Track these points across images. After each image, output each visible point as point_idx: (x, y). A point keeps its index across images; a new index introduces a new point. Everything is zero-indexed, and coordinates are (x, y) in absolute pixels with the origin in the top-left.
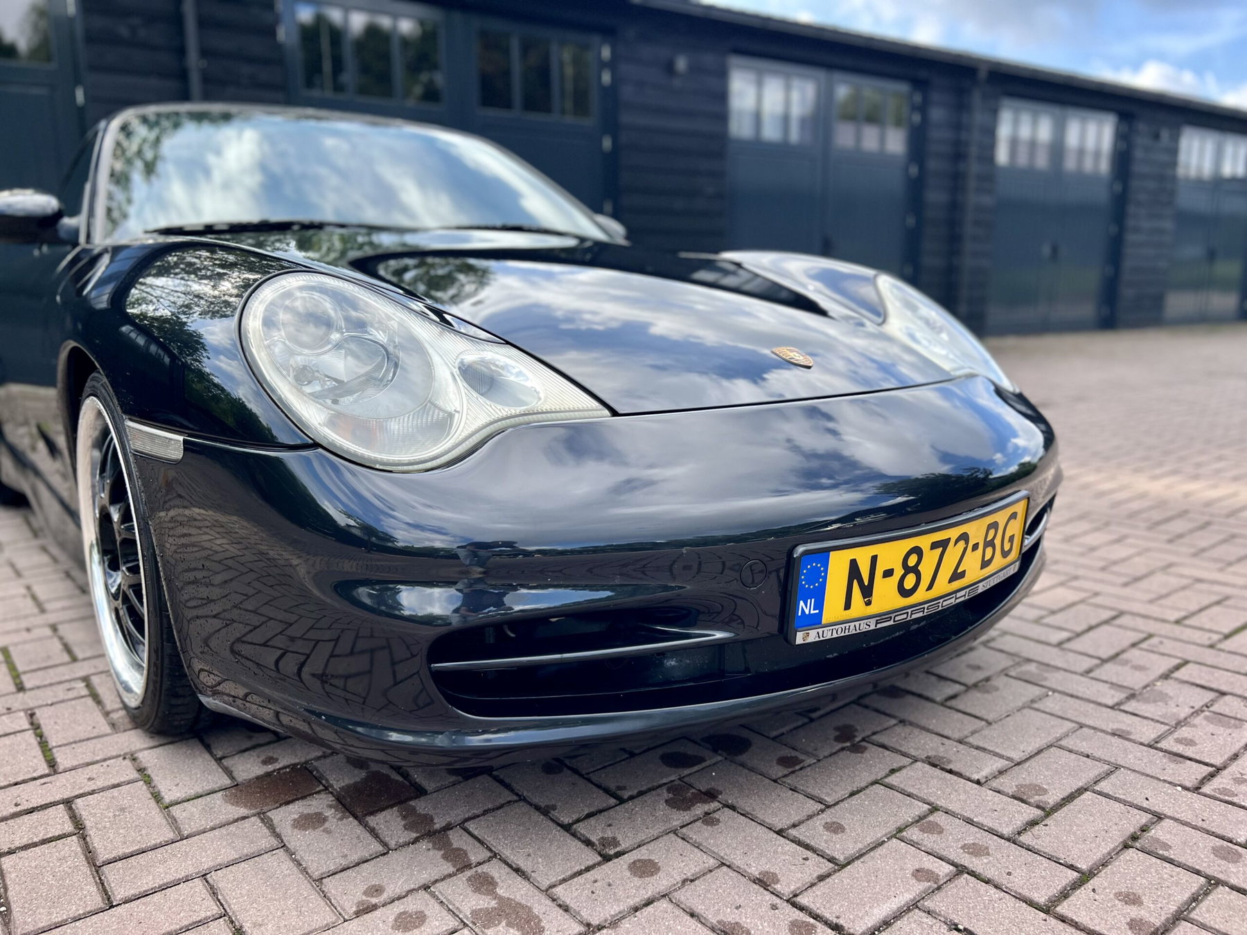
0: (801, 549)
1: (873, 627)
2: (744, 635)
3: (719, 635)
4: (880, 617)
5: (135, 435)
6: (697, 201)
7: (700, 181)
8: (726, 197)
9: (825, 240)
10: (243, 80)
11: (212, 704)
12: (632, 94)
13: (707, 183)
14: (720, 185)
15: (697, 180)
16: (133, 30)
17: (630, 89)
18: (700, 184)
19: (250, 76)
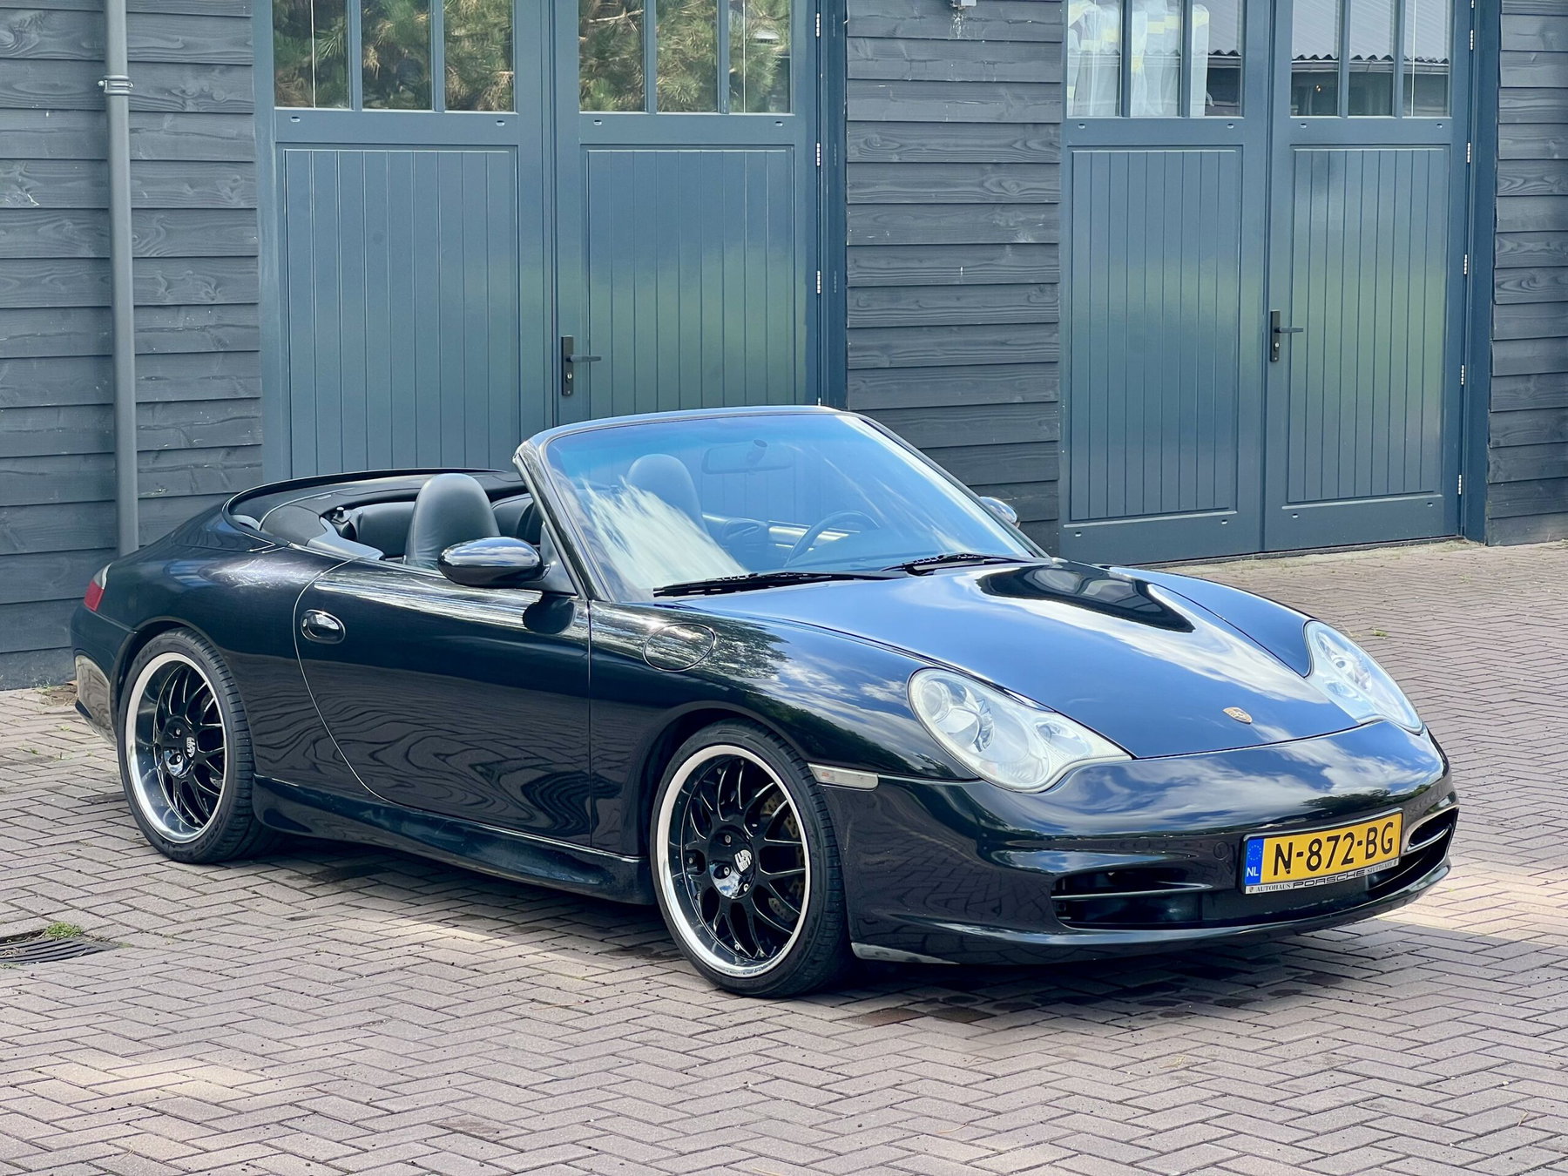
0: (1248, 836)
1: (1292, 888)
2: (1219, 887)
3: (1203, 886)
4: (1297, 882)
5: (826, 774)
6: (1003, 262)
7: (1007, 221)
8: (1060, 247)
9: (1273, 316)
10: (189, 102)
11: (861, 950)
12: (870, 57)
13: (1022, 222)
14: (1048, 225)
15: (1002, 219)
16: (18, 34)
17: (868, 47)
18: (1008, 225)
19: (202, 94)
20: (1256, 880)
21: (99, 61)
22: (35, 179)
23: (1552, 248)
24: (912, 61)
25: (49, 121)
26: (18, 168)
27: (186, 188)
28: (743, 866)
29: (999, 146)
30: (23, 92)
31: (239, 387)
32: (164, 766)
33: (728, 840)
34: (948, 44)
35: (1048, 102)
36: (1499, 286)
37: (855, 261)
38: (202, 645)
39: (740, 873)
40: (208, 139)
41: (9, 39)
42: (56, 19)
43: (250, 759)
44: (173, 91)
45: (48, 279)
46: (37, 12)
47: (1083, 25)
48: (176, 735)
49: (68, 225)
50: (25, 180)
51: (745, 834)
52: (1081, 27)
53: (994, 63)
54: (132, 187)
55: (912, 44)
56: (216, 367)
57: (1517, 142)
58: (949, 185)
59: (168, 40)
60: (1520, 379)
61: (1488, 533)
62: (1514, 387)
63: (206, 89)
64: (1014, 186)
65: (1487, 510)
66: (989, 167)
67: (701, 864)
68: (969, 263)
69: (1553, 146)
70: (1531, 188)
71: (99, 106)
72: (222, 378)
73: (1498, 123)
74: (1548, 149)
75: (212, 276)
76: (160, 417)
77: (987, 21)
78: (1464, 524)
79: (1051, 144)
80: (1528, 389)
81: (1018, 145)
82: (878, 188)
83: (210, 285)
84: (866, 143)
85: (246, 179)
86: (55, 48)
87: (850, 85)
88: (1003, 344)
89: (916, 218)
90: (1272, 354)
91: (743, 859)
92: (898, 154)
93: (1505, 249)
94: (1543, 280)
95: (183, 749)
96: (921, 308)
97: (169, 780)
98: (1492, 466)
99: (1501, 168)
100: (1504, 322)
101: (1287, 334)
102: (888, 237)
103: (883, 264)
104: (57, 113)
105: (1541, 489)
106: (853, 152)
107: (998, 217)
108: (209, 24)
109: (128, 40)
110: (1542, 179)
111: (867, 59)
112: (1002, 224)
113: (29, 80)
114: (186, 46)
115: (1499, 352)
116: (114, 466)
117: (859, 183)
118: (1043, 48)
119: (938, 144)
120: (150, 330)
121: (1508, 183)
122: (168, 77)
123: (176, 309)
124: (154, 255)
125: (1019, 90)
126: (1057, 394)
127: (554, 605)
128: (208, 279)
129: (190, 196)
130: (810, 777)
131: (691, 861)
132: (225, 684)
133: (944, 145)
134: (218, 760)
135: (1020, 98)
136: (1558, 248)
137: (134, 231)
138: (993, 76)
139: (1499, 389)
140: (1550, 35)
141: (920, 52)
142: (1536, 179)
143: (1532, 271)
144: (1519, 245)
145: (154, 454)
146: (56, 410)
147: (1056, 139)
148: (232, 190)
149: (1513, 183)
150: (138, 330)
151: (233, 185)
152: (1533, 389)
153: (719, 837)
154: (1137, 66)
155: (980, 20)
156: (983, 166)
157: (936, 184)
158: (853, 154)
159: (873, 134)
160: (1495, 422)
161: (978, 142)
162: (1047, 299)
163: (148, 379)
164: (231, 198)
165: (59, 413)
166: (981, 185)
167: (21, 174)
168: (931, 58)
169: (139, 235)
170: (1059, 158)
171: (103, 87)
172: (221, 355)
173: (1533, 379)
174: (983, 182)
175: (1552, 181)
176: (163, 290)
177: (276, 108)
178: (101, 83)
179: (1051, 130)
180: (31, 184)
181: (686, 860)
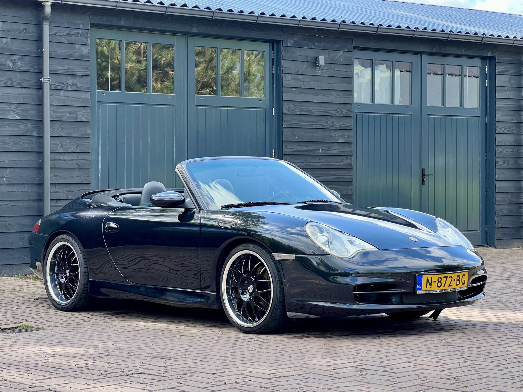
0: (417, 274)
1: (432, 293)
2: (408, 291)
4: (434, 291)
5: (278, 256)
6: (334, 148)
7: (335, 135)
8: (353, 144)
9: (423, 170)
10: (69, 87)
11: (290, 314)
12: (290, 80)
13: (340, 135)
14: (349, 137)
15: (333, 134)
16: (14, 63)
17: (289, 77)
18: (336, 136)
19: (73, 84)
20: (420, 289)
21: (40, 73)
22: (18, 110)
23: (514, 151)
24: (304, 82)
25: (24, 91)
26: (13, 106)
27: (68, 115)
28: (250, 291)
29: (332, 110)
30: (15, 81)
31: (83, 180)
32: (59, 280)
33: (246, 282)
34: (315, 77)
35: (348, 97)
36: (497, 163)
37: (286, 146)
38: (72, 238)
39: (250, 293)
40: (74, 99)
41: (11, 64)
42: (27, 59)
43: (87, 274)
44: (64, 83)
45: (22, 142)
46: (20, 56)
47: (359, 73)
48: (63, 269)
49: (29, 125)
50: (16, 110)
51: (251, 279)
52: (359, 74)
53: (330, 84)
54: (50, 114)
55: (304, 76)
56: (76, 173)
57: (502, 116)
58: (316, 122)
59: (63, 67)
60: (505, 194)
61: (496, 244)
62: (503, 196)
63: (75, 83)
64: (337, 124)
65: (495, 237)
66: (329, 117)
67: (237, 292)
68: (323, 148)
69: (514, 117)
70: (507, 131)
71: (40, 87)
72: (78, 176)
73: (496, 110)
74: (512, 119)
75: (76, 143)
76: (57, 189)
77: (328, 70)
78: (488, 241)
79: (349, 110)
80: (508, 197)
81: (338, 110)
82: (293, 123)
83: (75, 146)
84: (289, 107)
85: (87, 112)
86: (26, 68)
87: (284, 89)
88: (334, 175)
89: (305, 133)
90: (423, 182)
91: (251, 288)
92: (300, 111)
93: (499, 151)
94: (512, 161)
95: (65, 273)
96: (307, 162)
97: (60, 284)
98: (496, 222)
99: (497, 124)
100: (499, 174)
101: (428, 176)
102: (296, 138)
103: (295, 147)
104: (26, 89)
105: (513, 230)
106: (285, 110)
107: (332, 134)
108: (76, 62)
109: (50, 67)
110: (511, 128)
111: (289, 81)
112: (334, 135)
113: (17, 78)
114: (68, 69)
115: (498, 184)
116: (42, 204)
117: (287, 121)
118: (346, 79)
119: (313, 109)
120: (55, 160)
121: (499, 129)
122: (63, 78)
123: (64, 154)
124: (57, 136)
125: (339, 93)
126: (352, 192)
127: (188, 213)
128: (74, 144)
129: (69, 117)
130: (273, 258)
131: (233, 292)
132: (79, 250)
133: (315, 109)
134: (77, 276)
135: (338, 95)
136: (517, 151)
137: (50, 128)
138: (330, 88)
139: (498, 197)
140: (512, 81)
141: (307, 79)
142: (509, 128)
143: (508, 158)
144: (504, 150)
145: (56, 201)
146: (24, 185)
147: (351, 109)
148: (83, 115)
149: (501, 129)
150: (51, 160)
151: (83, 114)
152: (510, 197)
153: (243, 282)
154: (377, 88)
155: (326, 69)
156: (327, 117)
157: (313, 122)
158: (285, 111)
159: (291, 105)
160: (497, 207)
161: (325, 109)
162: (349, 161)
163: (54, 176)
164: (82, 118)
165: (25, 186)
166: (327, 123)
167: (14, 108)
168: (310, 81)
169: (52, 129)
170: (352, 115)
171: (41, 81)
172: (78, 169)
173: (510, 194)
174: (327, 122)
175: (514, 129)
176: (60, 147)
177: (97, 90)
178: (41, 79)
179: (350, 106)
180: (17, 111)
181: (232, 291)
